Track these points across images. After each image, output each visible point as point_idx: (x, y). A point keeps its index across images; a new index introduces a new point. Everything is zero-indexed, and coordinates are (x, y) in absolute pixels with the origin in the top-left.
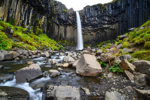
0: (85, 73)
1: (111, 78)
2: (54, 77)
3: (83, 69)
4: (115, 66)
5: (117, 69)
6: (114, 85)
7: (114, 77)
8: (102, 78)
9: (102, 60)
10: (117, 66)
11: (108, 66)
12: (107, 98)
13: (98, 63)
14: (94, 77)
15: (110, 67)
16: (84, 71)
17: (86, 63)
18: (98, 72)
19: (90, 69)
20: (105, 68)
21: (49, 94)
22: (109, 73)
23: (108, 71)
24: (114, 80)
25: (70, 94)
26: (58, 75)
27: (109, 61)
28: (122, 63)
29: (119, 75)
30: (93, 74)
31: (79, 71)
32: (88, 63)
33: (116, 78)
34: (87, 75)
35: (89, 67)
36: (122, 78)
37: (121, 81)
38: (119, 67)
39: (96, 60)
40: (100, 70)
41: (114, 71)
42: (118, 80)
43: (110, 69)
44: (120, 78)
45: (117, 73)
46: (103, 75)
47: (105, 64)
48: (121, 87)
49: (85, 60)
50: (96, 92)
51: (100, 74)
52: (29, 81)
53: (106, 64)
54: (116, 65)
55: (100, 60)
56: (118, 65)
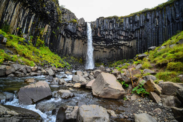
0: (104, 95)
1: (135, 100)
2: (66, 98)
3: (101, 89)
4: (140, 87)
5: (141, 90)
6: (140, 108)
7: (138, 99)
8: (125, 101)
9: (123, 80)
10: (141, 87)
11: (130, 87)
12: (138, 119)
13: (119, 83)
14: (115, 99)
15: (133, 88)
16: (103, 92)
17: (105, 82)
18: (120, 94)
19: (110, 89)
20: (127, 90)
21: (69, 115)
22: (132, 95)
23: (131, 93)
24: (139, 103)
25: (98, 113)
26: (71, 96)
27: (132, 81)
28: (147, 84)
29: (144, 98)
30: (114, 96)
31: (96, 92)
32: (108, 83)
33: (141, 101)
34: (106, 97)
35: (109, 87)
36: (148, 100)
37: (147, 104)
38: (144, 88)
39: (116, 80)
40: (123, 91)
41: (138, 93)
42: (144, 103)
43: (133, 90)
44: (145, 101)
45: (142, 95)
46: (125, 97)
47: (127, 85)
48: (149, 109)
49: (104, 80)
50: (122, 114)
51: (122, 96)
52: (35, 102)
53: (129, 85)
54: (140, 85)
55: (121, 80)
56: (143, 86)
